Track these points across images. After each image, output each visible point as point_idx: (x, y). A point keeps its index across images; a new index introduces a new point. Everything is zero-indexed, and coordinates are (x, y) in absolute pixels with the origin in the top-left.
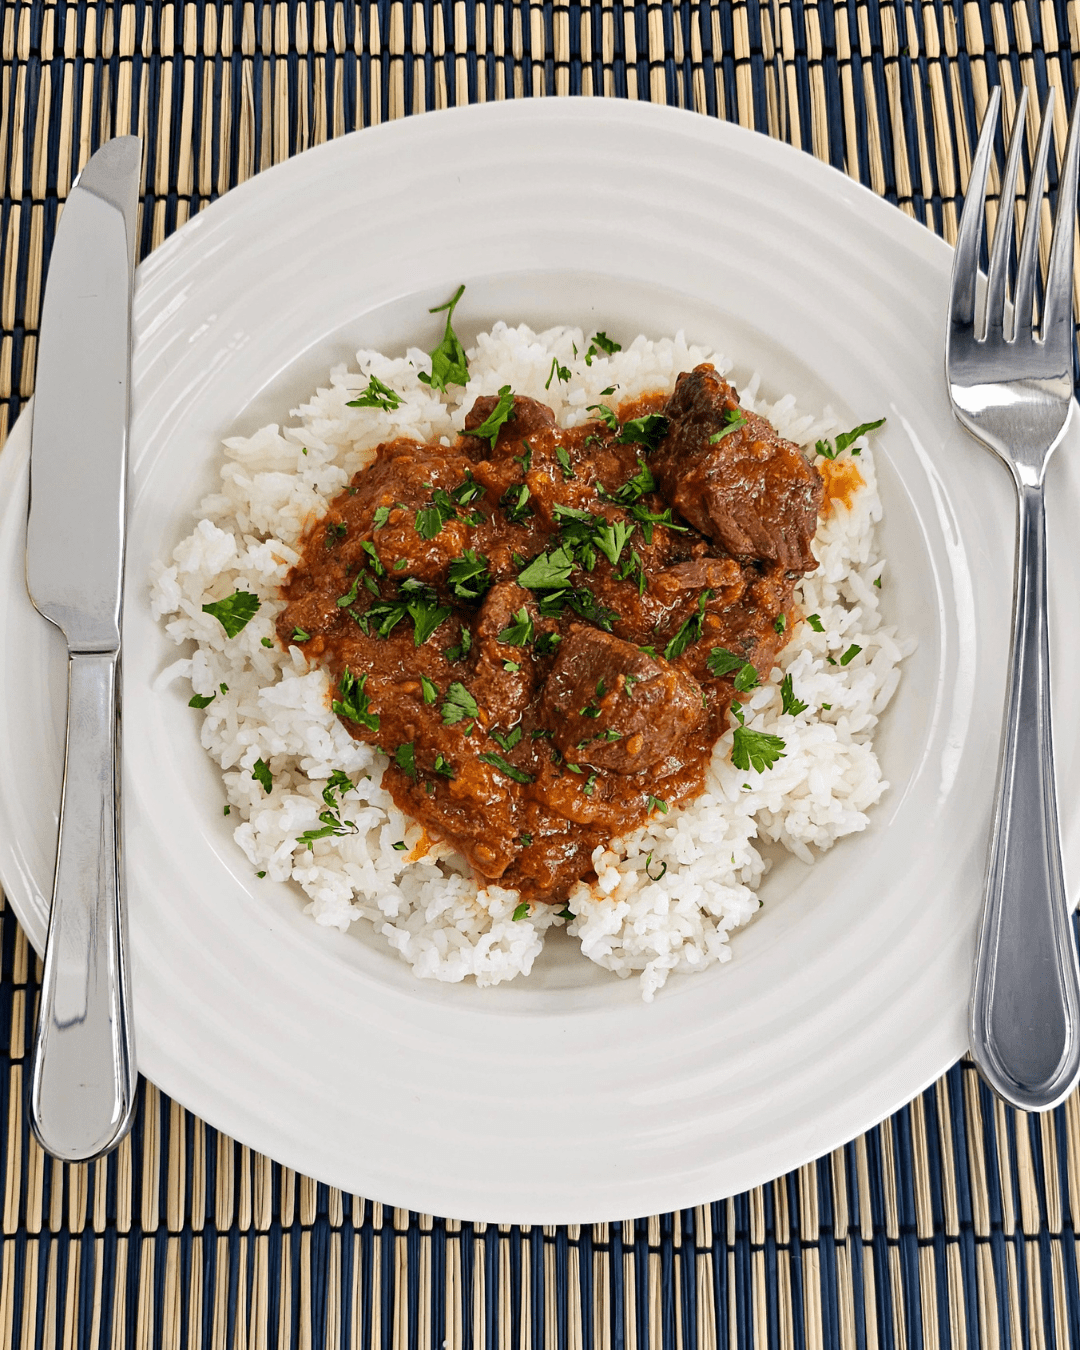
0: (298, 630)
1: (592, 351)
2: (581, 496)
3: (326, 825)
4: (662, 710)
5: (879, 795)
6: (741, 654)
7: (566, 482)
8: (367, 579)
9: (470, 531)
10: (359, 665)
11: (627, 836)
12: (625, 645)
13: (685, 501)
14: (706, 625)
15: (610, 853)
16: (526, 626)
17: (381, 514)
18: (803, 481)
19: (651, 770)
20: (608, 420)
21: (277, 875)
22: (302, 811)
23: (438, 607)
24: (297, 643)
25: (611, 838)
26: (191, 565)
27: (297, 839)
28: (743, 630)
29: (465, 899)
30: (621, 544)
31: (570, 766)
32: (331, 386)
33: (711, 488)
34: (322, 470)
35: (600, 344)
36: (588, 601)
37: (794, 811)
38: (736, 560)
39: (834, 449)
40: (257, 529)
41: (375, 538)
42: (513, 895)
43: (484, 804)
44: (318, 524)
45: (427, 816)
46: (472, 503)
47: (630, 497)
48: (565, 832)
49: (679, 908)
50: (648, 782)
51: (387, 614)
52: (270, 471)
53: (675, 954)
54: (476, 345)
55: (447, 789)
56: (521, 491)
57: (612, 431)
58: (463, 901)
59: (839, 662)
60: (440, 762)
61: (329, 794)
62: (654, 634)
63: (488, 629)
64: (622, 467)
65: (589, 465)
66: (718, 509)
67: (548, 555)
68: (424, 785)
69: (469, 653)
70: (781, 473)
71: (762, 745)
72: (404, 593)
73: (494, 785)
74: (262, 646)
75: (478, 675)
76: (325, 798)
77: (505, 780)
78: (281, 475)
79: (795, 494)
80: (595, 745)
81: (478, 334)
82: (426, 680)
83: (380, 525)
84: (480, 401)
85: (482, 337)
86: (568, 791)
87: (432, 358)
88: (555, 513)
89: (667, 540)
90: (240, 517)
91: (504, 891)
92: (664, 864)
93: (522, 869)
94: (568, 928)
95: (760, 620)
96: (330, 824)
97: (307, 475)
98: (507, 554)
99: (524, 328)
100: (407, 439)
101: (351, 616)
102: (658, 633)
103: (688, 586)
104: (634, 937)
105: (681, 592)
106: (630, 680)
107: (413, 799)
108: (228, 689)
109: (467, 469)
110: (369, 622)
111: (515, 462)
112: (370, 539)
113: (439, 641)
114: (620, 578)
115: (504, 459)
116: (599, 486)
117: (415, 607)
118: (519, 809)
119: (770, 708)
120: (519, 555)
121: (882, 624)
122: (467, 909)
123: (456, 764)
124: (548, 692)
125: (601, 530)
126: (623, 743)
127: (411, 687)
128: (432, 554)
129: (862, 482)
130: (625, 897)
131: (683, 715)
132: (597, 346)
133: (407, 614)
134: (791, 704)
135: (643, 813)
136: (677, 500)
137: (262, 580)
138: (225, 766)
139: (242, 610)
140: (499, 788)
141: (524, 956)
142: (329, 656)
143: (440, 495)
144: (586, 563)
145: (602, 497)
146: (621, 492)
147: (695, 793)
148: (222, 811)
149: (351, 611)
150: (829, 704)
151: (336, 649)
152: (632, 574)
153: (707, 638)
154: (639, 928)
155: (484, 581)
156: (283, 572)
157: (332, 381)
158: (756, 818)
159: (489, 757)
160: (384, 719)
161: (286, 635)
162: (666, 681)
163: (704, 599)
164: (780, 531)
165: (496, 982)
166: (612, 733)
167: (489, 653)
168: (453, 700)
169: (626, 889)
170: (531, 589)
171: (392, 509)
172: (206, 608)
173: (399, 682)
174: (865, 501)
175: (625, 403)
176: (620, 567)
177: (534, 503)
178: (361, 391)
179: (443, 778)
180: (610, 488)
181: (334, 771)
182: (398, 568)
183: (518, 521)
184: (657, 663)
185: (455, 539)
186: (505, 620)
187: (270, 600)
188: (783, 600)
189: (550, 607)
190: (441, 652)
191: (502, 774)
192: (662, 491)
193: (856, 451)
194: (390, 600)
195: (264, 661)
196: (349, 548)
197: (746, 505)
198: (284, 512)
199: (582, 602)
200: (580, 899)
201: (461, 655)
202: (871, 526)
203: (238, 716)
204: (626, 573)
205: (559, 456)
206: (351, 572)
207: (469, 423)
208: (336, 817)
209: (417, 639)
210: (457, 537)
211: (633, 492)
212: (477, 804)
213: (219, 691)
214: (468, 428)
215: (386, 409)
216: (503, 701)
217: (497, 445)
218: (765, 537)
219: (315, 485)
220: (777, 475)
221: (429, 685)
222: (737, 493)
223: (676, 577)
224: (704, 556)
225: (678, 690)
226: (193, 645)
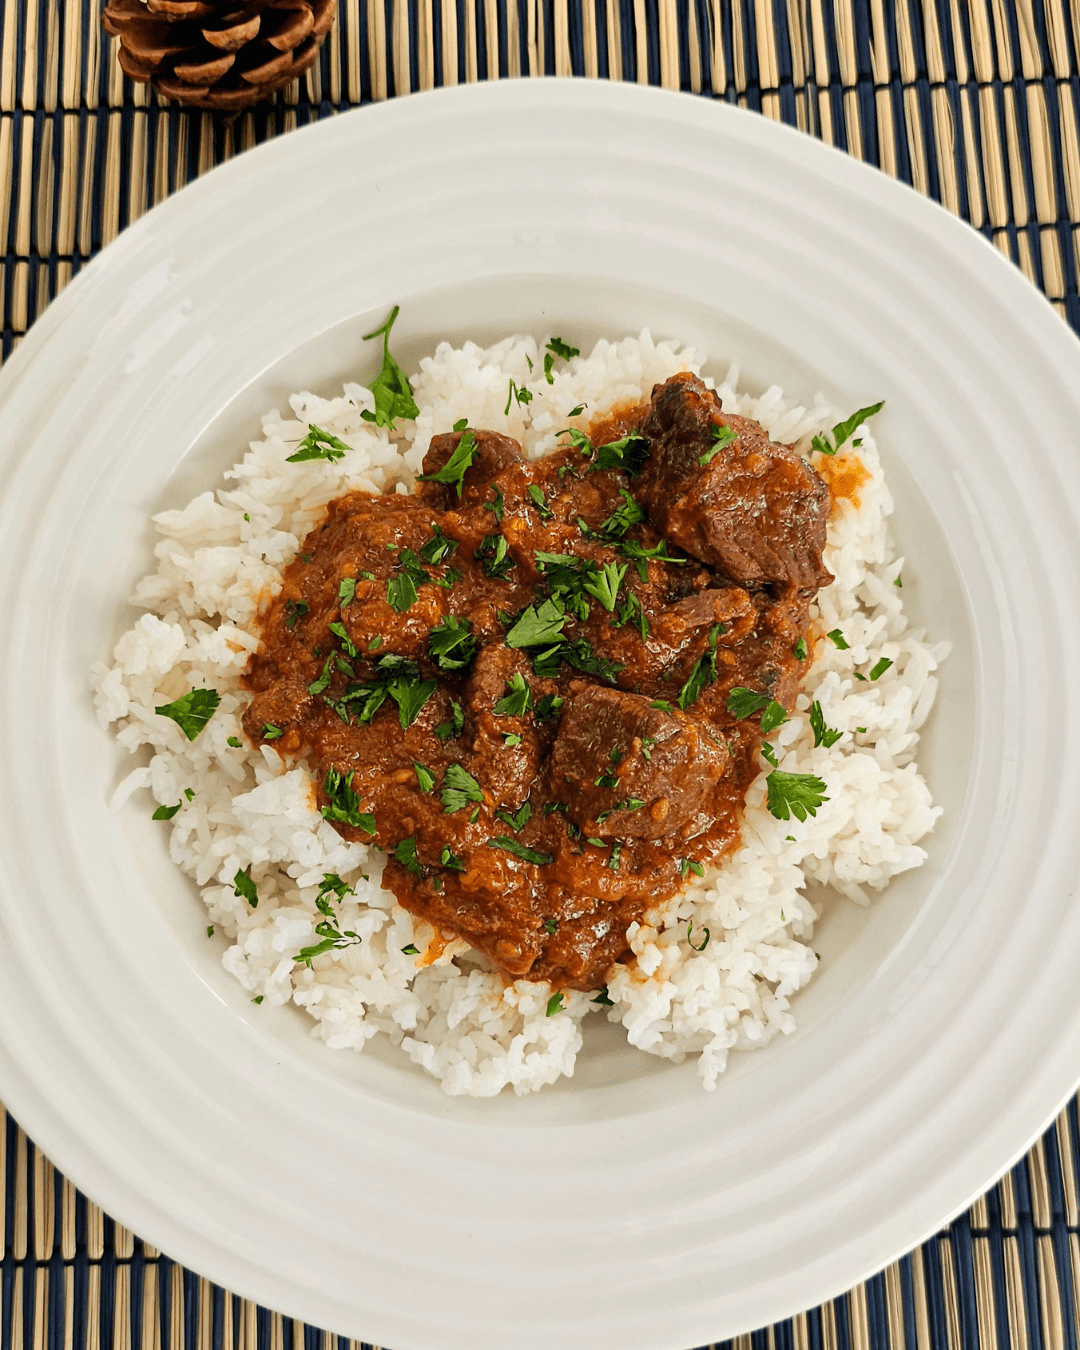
0: (269, 727)
1: (549, 363)
2: (563, 539)
3: (324, 938)
4: (687, 769)
5: (933, 823)
6: (764, 691)
7: (545, 525)
8: (338, 660)
9: (446, 593)
10: (343, 759)
11: (663, 906)
12: (636, 701)
13: (680, 529)
14: (720, 663)
15: (646, 927)
16: (524, 692)
17: (346, 587)
18: (806, 491)
19: (681, 831)
20: (582, 445)
21: (276, 998)
22: (295, 927)
23: (421, 681)
24: (269, 742)
25: (645, 911)
26: (138, 666)
27: (294, 958)
28: (761, 664)
29: (490, 998)
30: (615, 587)
31: (591, 841)
32: (263, 437)
33: (707, 514)
34: (270, 537)
35: (555, 350)
36: (586, 653)
37: (842, 853)
38: (744, 587)
39: (833, 443)
40: (203, 611)
41: (344, 616)
42: (543, 988)
43: (501, 895)
44: (274, 602)
45: (437, 916)
46: (444, 560)
47: (617, 532)
48: (593, 911)
49: (730, 980)
50: (678, 845)
51: (367, 697)
52: (210, 544)
53: (733, 1030)
54: (420, 371)
55: (458, 883)
56: (497, 543)
57: (586, 458)
58: (487, 1000)
59: (868, 678)
60: (447, 855)
61: (322, 901)
62: (663, 679)
63: (482, 703)
64: (604, 497)
65: (567, 499)
66: (718, 536)
67: (536, 609)
68: (431, 881)
69: (463, 729)
70: (781, 486)
71: (800, 789)
72: (382, 670)
73: (508, 872)
74: (229, 747)
75: (478, 753)
76: (318, 907)
77: (520, 865)
78: (224, 549)
79: (799, 508)
80: (616, 816)
81: (422, 359)
82: (420, 767)
83: (345, 602)
84: (436, 441)
85: (426, 363)
86: (592, 868)
87: (373, 391)
88: (538, 562)
89: (665, 574)
90: (183, 599)
91: (533, 985)
92: (706, 930)
93: (550, 959)
94: (609, 1015)
95: (777, 649)
96: (329, 936)
97: (253, 545)
98: (490, 612)
99: (470, 347)
100: (359, 493)
101: (326, 703)
102: (668, 679)
103: (695, 624)
104: (685, 1019)
105: (688, 631)
106: (647, 742)
107: (419, 897)
108: (194, 794)
109: (433, 523)
110: (346, 708)
111: (486, 511)
112: (338, 619)
113: (428, 721)
114: (619, 625)
115: (473, 506)
116: (582, 523)
117: (396, 687)
118: (539, 893)
119: (800, 741)
120: (503, 612)
121: (909, 628)
122: (492, 1009)
123: (465, 856)
124: (556, 762)
125: (592, 575)
126: (648, 810)
127: (404, 776)
128: (411, 626)
129: (869, 476)
130: (668, 975)
131: (709, 771)
132: (552, 353)
133: (389, 696)
134: (823, 736)
135: (678, 879)
136: (669, 530)
137: (219, 672)
138: (201, 882)
139: (200, 707)
140: (515, 874)
141: (564, 1055)
142: (307, 750)
143: (406, 556)
144: (579, 613)
145: (586, 535)
146: (607, 527)
147: (731, 849)
148: (205, 932)
149: (325, 698)
150: (864, 727)
151: (315, 742)
152: (631, 619)
153: (723, 677)
154: (690, 1009)
155: (470, 647)
156: (241, 661)
157: (266, 431)
158: (801, 866)
159: (500, 841)
160: (379, 815)
161: (256, 733)
162: (687, 738)
163: (714, 635)
164: (787, 549)
165: (536, 1088)
166: (634, 802)
167: (485, 728)
168: (453, 784)
169: (670, 967)
170: (522, 649)
171: (357, 581)
172: (159, 711)
173: (389, 771)
174: (875, 497)
175: (597, 421)
176: (618, 613)
177: (514, 554)
178: (300, 442)
179: (452, 873)
180: (593, 523)
181: (326, 875)
182: (373, 648)
183: (497, 575)
184: (673, 718)
185: (433, 608)
186: (500, 690)
187: (231, 691)
188: (800, 620)
189: (545, 666)
190: (432, 731)
191: (517, 858)
192: (652, 520)
193: (857, 442)
194: (368, 681)
195: (231, 762)
196: (314, 628)
197: (747, 527)
198: (233, 591)
199: (580, 656)
200: (620, 985)
201: (454, 730)
202: (883, 520)
203: (210, 823)
204: (625, 619)
205: (533, 495)
206: (322, 654)
207: (429, 468)
208: (334, 927)
209: (403, 720)
210: (435, 603)
211: (619, 526)
212: (494, 896)
213: (184, 797)
214: (427, 473)
215: (331, 459)
216: (508, 778)
217: (463, 492)
218: (772, 559)
219: (264, 555)
220: (778, 489)
221: (424, 772)
222: (735, 515)
223: (681, 616)
224: (708, 587)
225: (701, 745)
226: (148, 751)
